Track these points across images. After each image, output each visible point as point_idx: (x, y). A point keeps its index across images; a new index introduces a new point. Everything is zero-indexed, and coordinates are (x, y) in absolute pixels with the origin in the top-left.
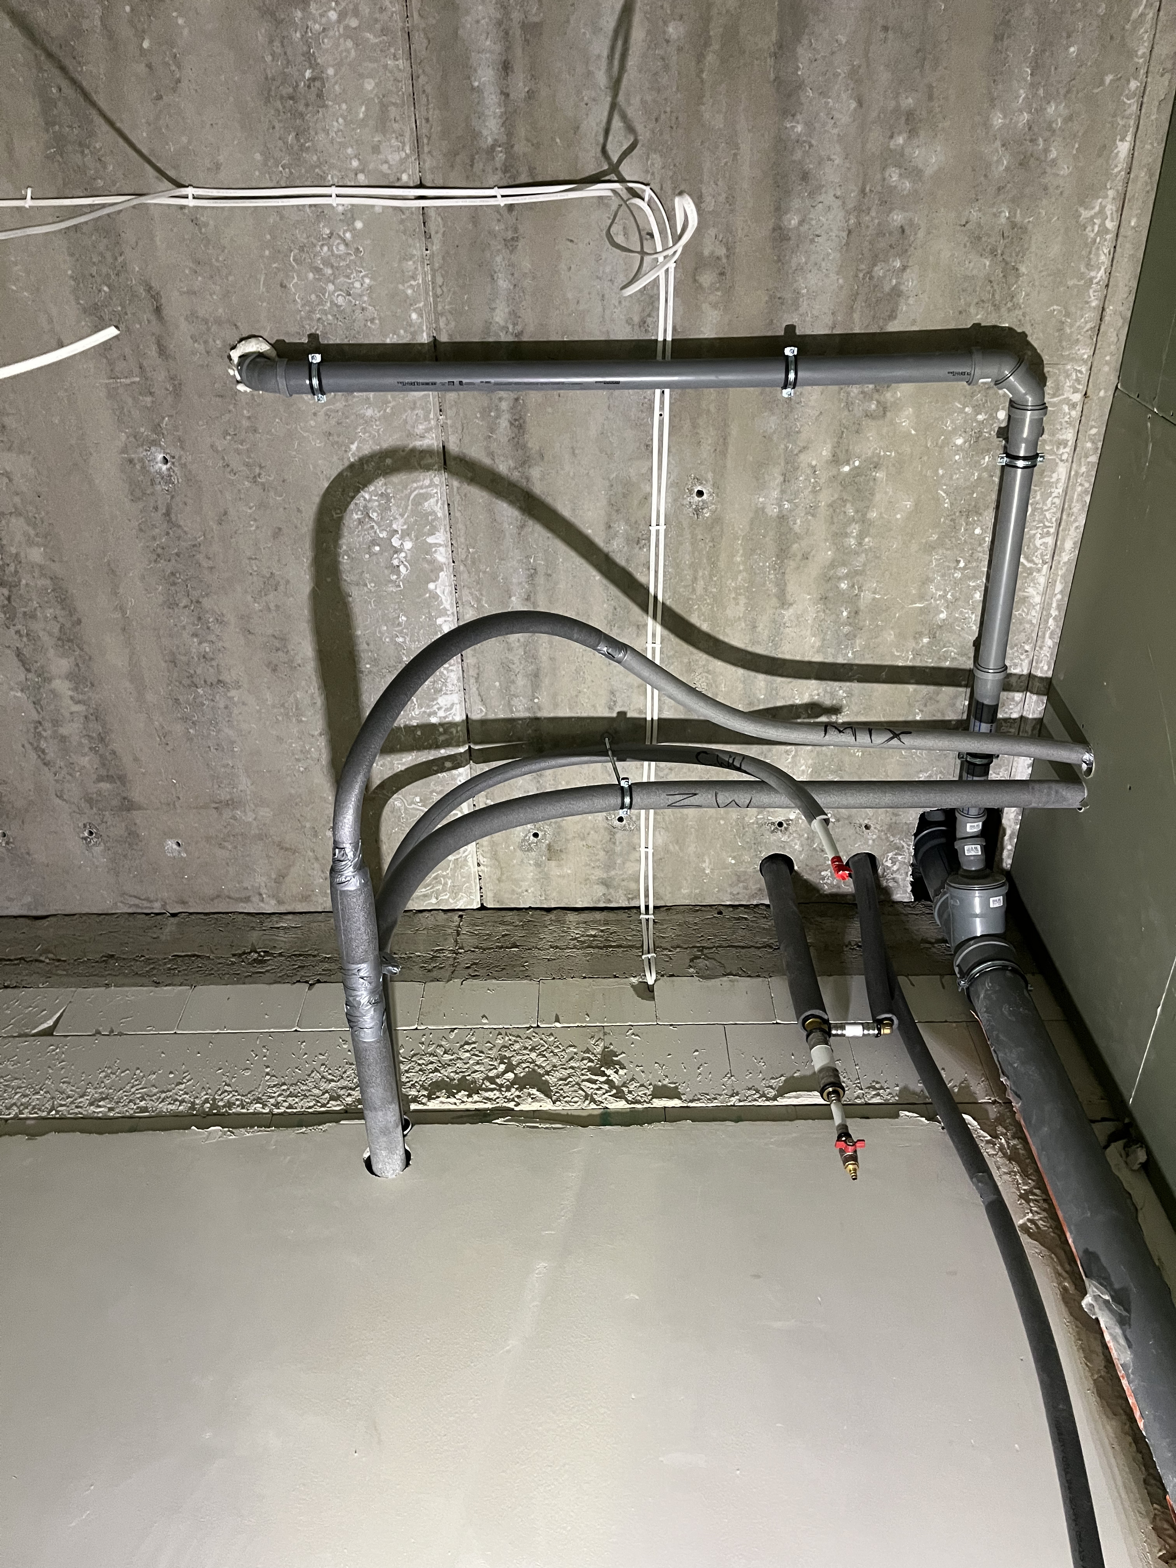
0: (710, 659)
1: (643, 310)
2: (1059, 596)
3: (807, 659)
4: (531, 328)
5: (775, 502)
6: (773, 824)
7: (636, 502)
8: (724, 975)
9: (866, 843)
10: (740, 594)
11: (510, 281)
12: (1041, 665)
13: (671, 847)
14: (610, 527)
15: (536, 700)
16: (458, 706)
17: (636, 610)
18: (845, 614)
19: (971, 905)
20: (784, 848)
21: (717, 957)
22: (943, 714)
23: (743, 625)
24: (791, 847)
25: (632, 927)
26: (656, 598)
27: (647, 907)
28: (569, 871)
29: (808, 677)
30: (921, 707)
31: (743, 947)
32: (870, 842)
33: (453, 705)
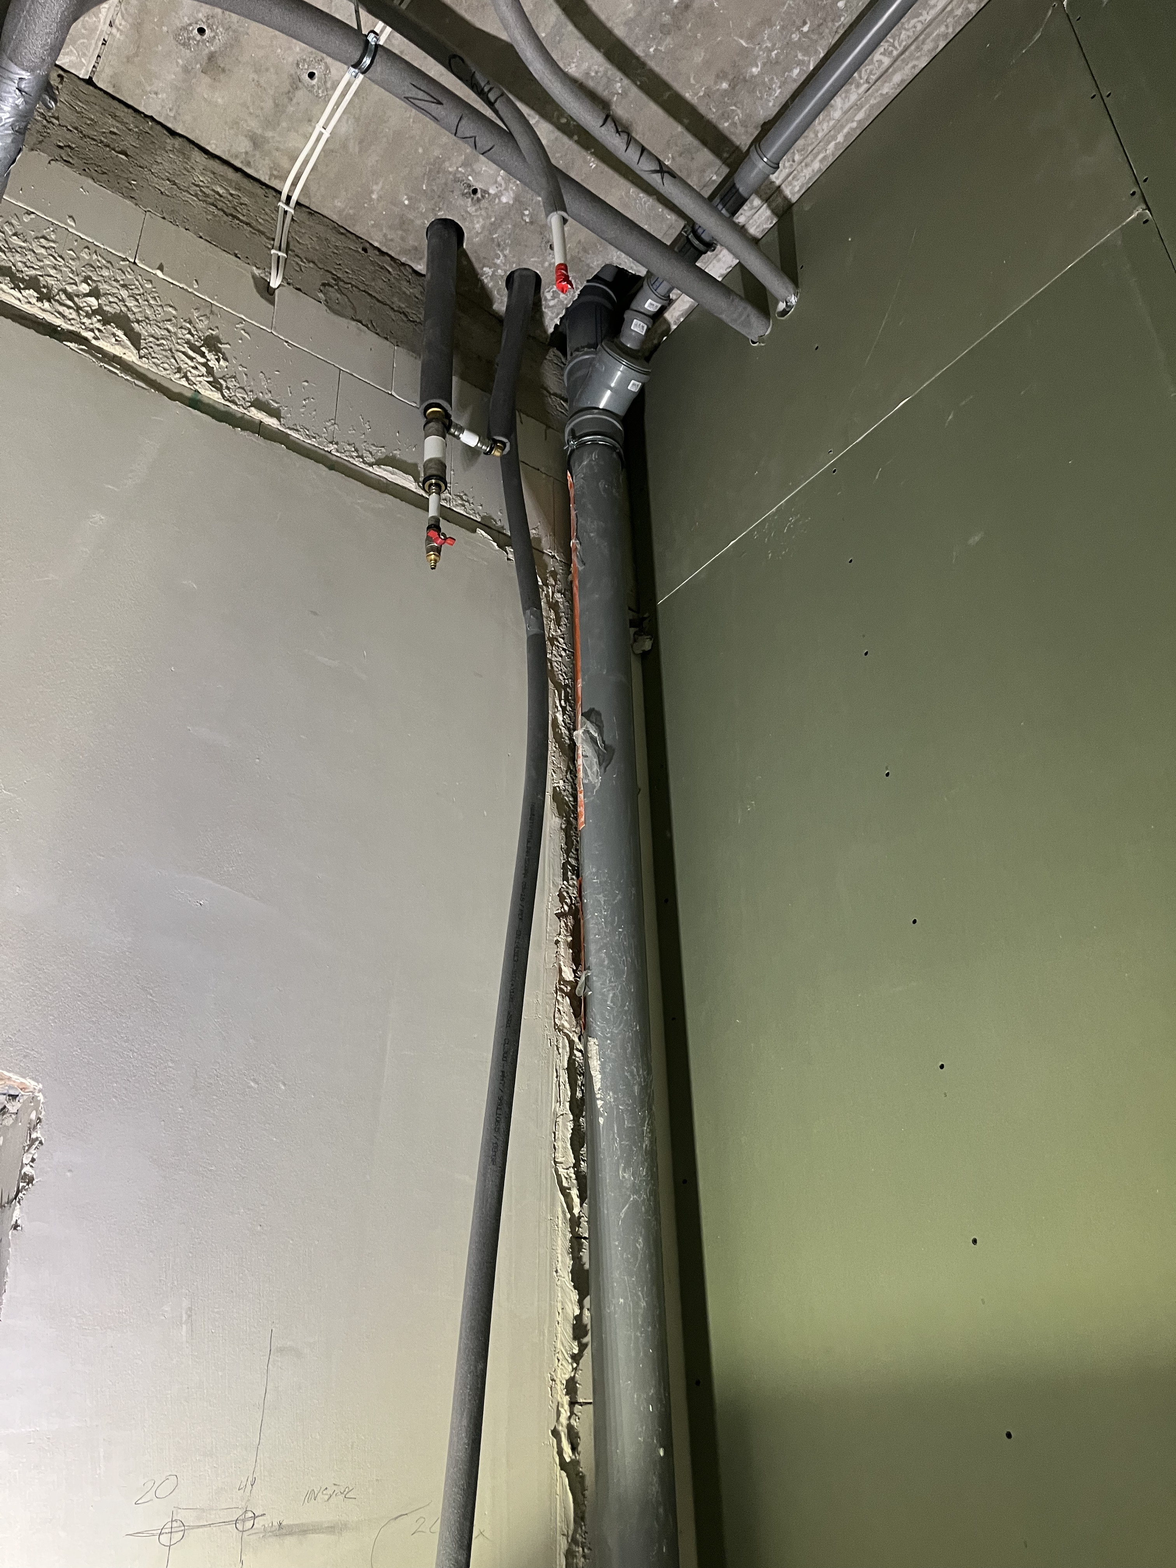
2: (854, 125)
6: (469, 186)
8: (353, 319)
9: (542, 263)
12: (795, 183)
13: (351, 145)
19: (611, 376)
20: (465, 219)
21: (349, 294)
22: (689, 175)
24: (472, 222)
25: (267, 210)
27: (289, 198)
28: (220, 101)
30: (676, 155)
31: (378, 301)
32: (547, 264)
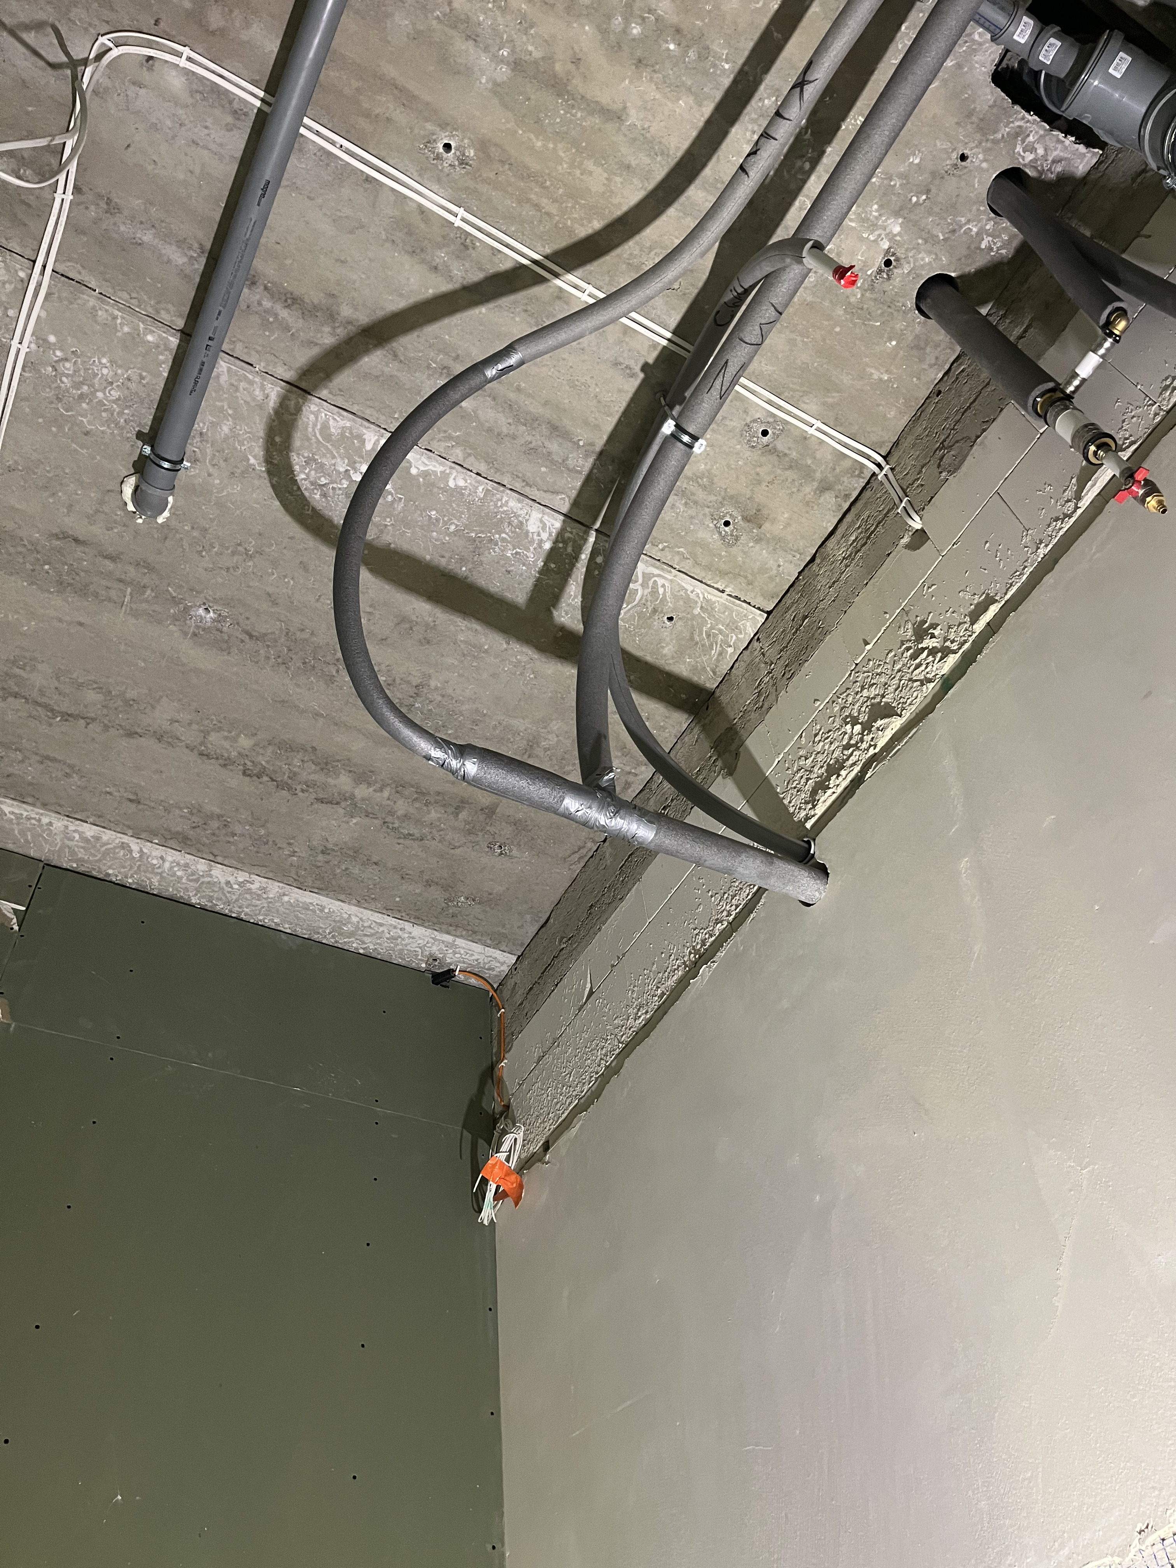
0: (637, 238)
1: (223, 107)
3: (701, 124)
4: (200, 234)
5: (493, 65)
6: (880, 271)
7: (423, 226)
8: (973, 445)
9: (983, 171)
10: (581, 163)
11: (148, 229)
13: (830, 400)
14: (436, 268)
15: (581, 443)
16: (546, 517)
17: (537, 290)
18: (672, 47)
20: (918, 276)
21: (957, 437)
23: (618, 179)
24: (922, 266)
25: (878, 495)
26: (535, 262)
27: (879, 466)
28: (786, 516)
29: (725, 134)
31: (974, 401)
32: (984, 165)
33: (541, 521)
